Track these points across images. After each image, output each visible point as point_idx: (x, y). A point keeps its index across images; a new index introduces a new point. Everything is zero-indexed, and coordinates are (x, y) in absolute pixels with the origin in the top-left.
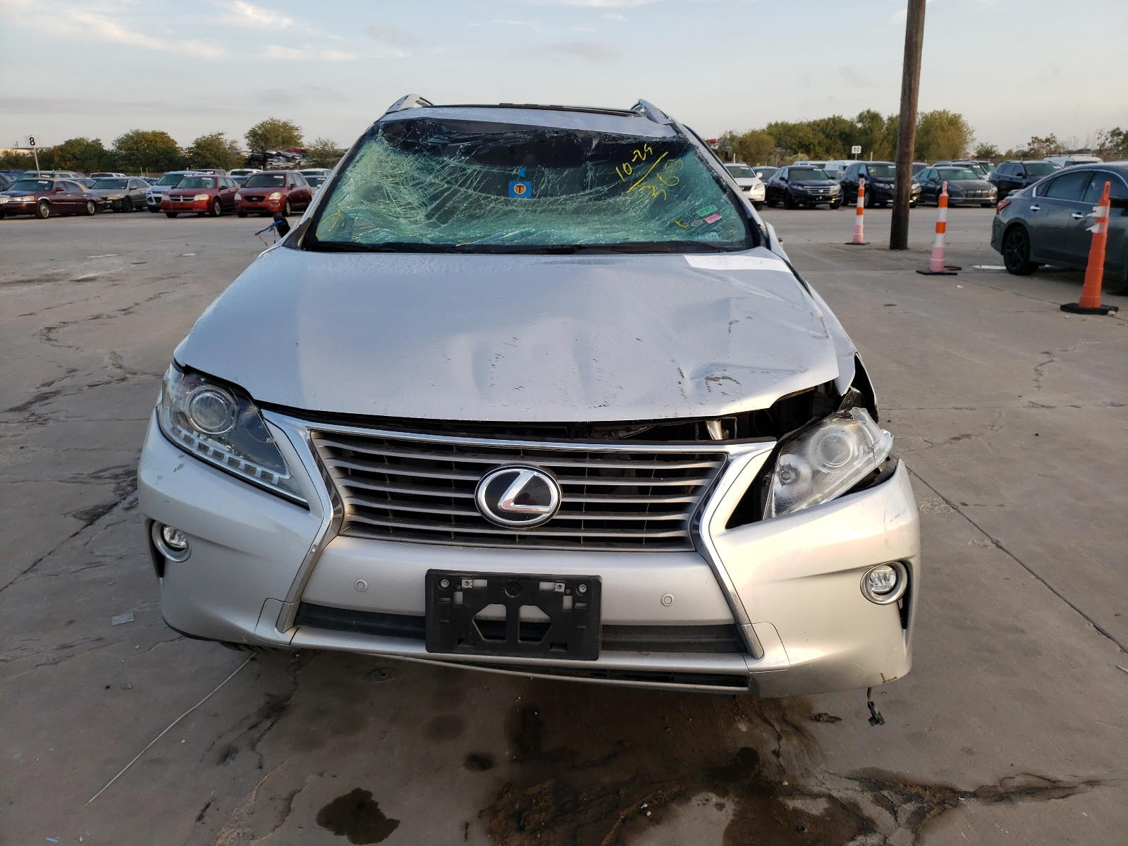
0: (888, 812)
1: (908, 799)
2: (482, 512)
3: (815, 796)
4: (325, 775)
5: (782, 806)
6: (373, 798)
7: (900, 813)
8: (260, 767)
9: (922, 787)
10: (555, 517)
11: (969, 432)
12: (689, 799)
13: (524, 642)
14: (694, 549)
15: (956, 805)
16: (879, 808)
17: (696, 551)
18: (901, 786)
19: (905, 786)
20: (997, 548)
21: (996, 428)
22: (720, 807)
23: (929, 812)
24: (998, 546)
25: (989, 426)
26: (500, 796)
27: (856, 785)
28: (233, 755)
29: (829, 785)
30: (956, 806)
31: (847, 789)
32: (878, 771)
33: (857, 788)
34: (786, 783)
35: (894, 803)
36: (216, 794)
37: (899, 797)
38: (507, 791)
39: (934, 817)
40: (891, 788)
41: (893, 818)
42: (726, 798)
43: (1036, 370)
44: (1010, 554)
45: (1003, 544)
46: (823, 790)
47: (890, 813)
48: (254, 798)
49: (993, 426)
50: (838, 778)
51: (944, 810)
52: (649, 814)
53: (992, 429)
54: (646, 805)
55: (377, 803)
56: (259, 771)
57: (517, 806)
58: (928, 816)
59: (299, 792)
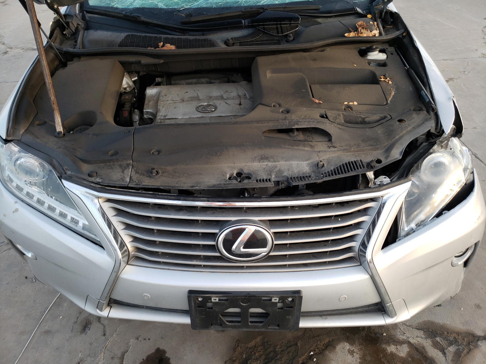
0: (441, 353)
1: (451, 344)
2: (220, 252)
3: (401, 343)
4: (140, 339)
5: (384, 350)
6: (167, 355)
7: (448, 354)
8: (104, 335)
9: (457, 333)
10: (271, 254)
11: (453, 77)
12: (334, 348)
13: (252, 324)
14: (359, 264)
15: (476, 346)
16: (436, 351)
17: (361, 265)
18: (446, 333)
19: (448, 333)
20: (476, 158)
21: (466, 73)
22: (351, 352)
23: (462, 352)
24: (476, 157)
25: (463, 72)
26: (234, 349)
27: (421, 333)
28: (89, 326)
29: (408, 334)
30: (476, 348)
31: (417, 337)
32: (432, 323)
33: (423, 336)
34: (385, 334)
35: (443, 346)
36: (82, 356)
37: (446, 342)
38: (238, 346)
39: (465, 355)
40: (441, 335)
41: (444, 358)
42: (354, 346)
43: (482, 31)
44: (483, 162)
45: (479, 156)
46: (405, 338)
47: (442, 354)
48: (103, 358)
49: (465, 72)
50: (412, 329)
51: (470, 350)
52: (315, 360)
53: (464, 74)
54: (312, 353)
55: (169, 359)
56: (104, 337)
57: (244, 356)
58: (463, 355)
59: (127, 352)
